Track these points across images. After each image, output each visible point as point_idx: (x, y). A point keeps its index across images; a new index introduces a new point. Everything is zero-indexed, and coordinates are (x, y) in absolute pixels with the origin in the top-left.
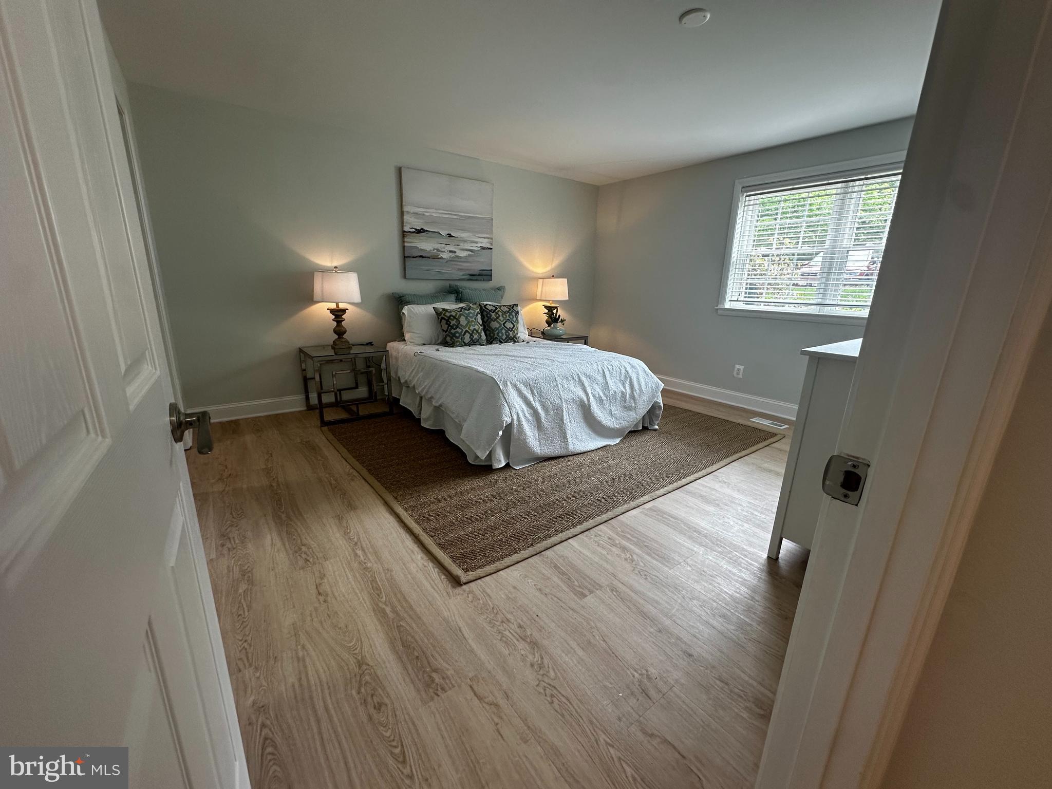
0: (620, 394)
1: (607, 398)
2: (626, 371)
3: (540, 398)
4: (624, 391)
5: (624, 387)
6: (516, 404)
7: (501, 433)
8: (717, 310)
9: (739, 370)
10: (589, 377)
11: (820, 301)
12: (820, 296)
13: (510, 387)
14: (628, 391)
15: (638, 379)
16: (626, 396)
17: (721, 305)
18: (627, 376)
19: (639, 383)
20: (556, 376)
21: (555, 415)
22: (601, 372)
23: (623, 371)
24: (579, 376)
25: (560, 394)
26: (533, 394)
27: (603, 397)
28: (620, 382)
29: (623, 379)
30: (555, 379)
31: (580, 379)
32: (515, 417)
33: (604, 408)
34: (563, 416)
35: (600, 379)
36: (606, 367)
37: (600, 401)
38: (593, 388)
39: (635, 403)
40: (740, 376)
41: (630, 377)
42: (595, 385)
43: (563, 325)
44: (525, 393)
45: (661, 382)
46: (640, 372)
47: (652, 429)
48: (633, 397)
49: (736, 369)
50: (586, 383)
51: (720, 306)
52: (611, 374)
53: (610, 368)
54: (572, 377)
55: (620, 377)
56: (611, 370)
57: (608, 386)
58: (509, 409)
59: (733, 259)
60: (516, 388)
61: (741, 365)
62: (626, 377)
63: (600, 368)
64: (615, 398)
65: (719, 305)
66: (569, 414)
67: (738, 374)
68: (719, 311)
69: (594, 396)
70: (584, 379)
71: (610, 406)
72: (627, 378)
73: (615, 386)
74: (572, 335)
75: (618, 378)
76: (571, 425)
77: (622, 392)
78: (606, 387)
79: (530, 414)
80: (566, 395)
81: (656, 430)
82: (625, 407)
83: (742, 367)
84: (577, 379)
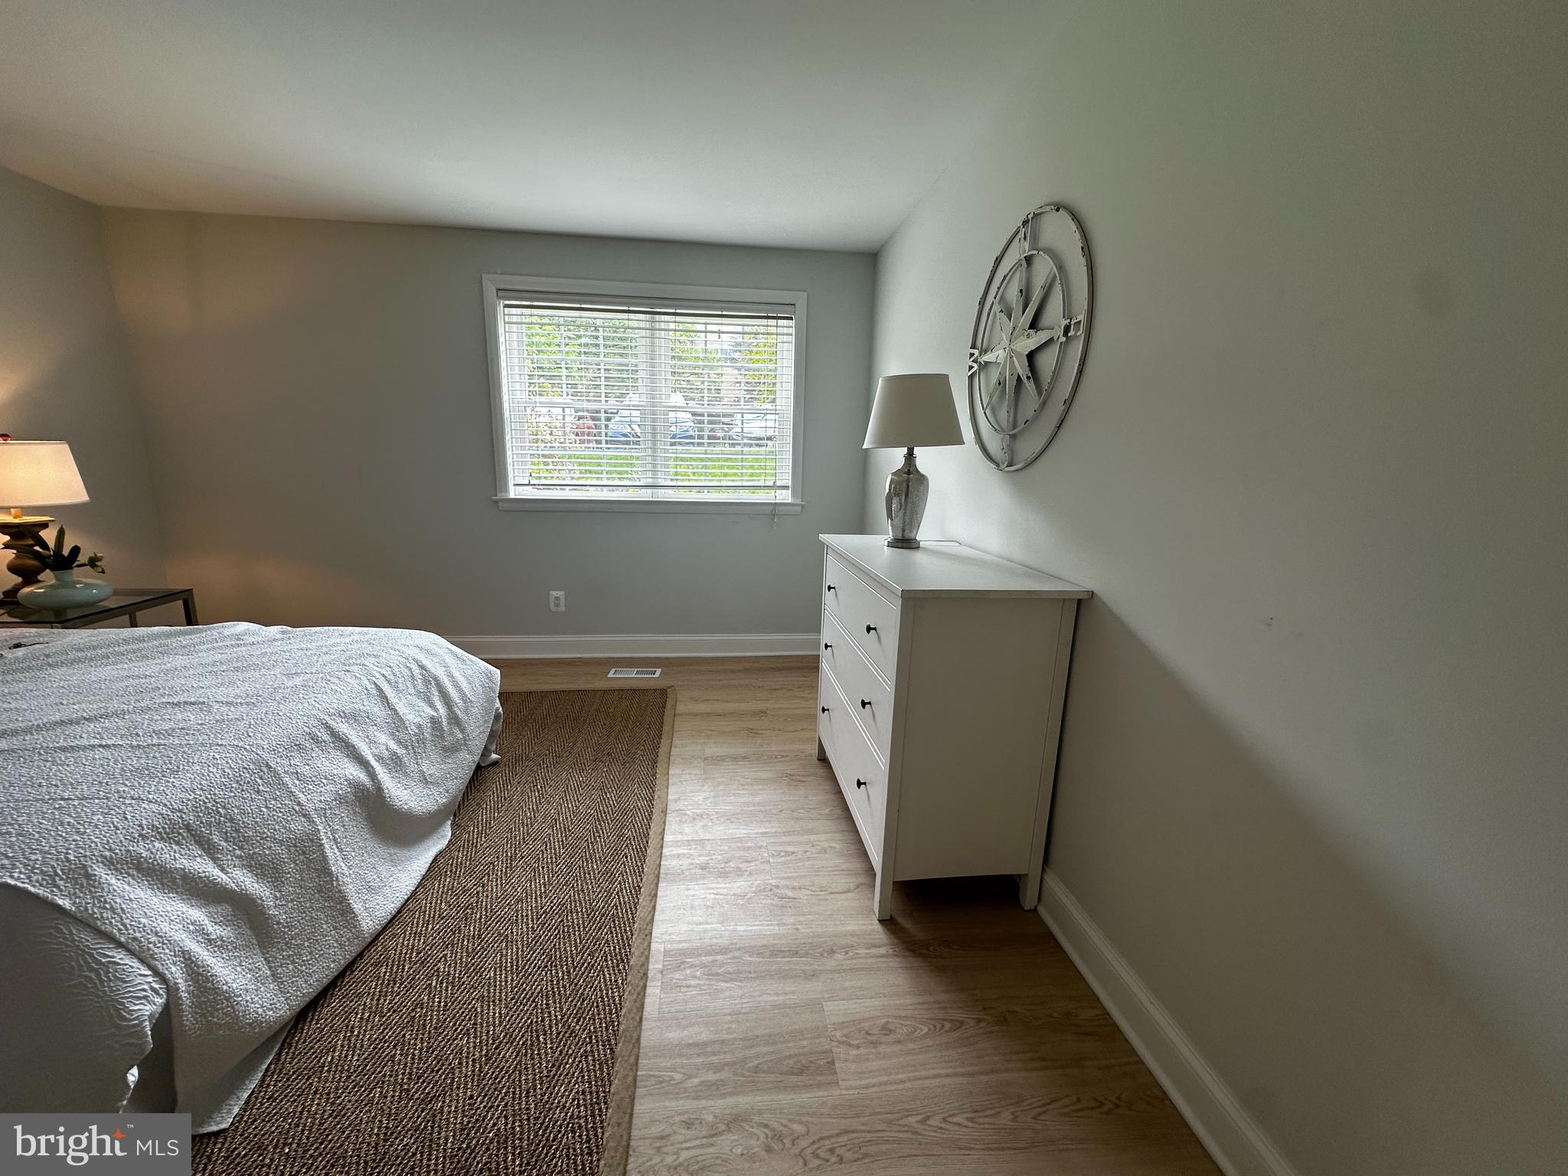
0: (429, 725)
1: (406, 748)
2: (422, 667)
3: (241, 848)
4: (435, 714)
5: (432, 705)
6: (164, 927)
7: (133, 1076)
8: (496, 502)
9: (557, 598)
10: (352, 717)
11: (649, 481)
12: (650, 474)
13: (113, 881)
14: (442, 711)
15: (451, 676)
16: (440, 723)
17: (503, 494)
18: (430, 679)
19: (456, 685)
20: (266, 756)
21: (301, 872)
22: (374, 691)
23: (416, 671)
24: (328, 727)
25: (299, 804)
26: (210, 851)
27: (401, 751)
28: (419, 697)
29: (420, 686)
30: (268, 765)
31: (334, 734)
32: (176, 973)
33: (406, 774)
34: (325, 858)
35: (377, 709)
36: (378, 676)
37: (395, 763)
38: (372, 742)
39: (463, 731)
40: (562, 608)
41: (436, 680)
42: (372, 730)
43: (103, 572)
44: (183, 863)
45: (493, 668)
46: (447, 658)
47: (487, 764)
48: (454, 719)
49: (552, 600)
50: (354, 738)
51: (500, 496)
52: (395, 687)
53: (386, 672)
54: (315, 739)
55: (415, 687)
56: (392, 677)
57: (401, 720)
58: (142, 961)
59: (506, 414)
60: (139, 867)
61: (561, 590)
62: (426, 682)
63: (367, 682)
64: (422, 741)
65: (498, 495)
66: (336, 843)
67: (557, 605)
68: (500, 504)
69: (379, 759)
70: (343, 728)
71: (417, 763)
72: (431, 685)
73: (415, 712)
74: (142, 592)
75: (412, 691)
76: (349, 868)
77: (433, 718)
78: (397, 723)
79: (225, 922)
80: (316, 799)
81: (495, 763)
82: (445, 749)
83: (560, 594)
84: (326, 738)
